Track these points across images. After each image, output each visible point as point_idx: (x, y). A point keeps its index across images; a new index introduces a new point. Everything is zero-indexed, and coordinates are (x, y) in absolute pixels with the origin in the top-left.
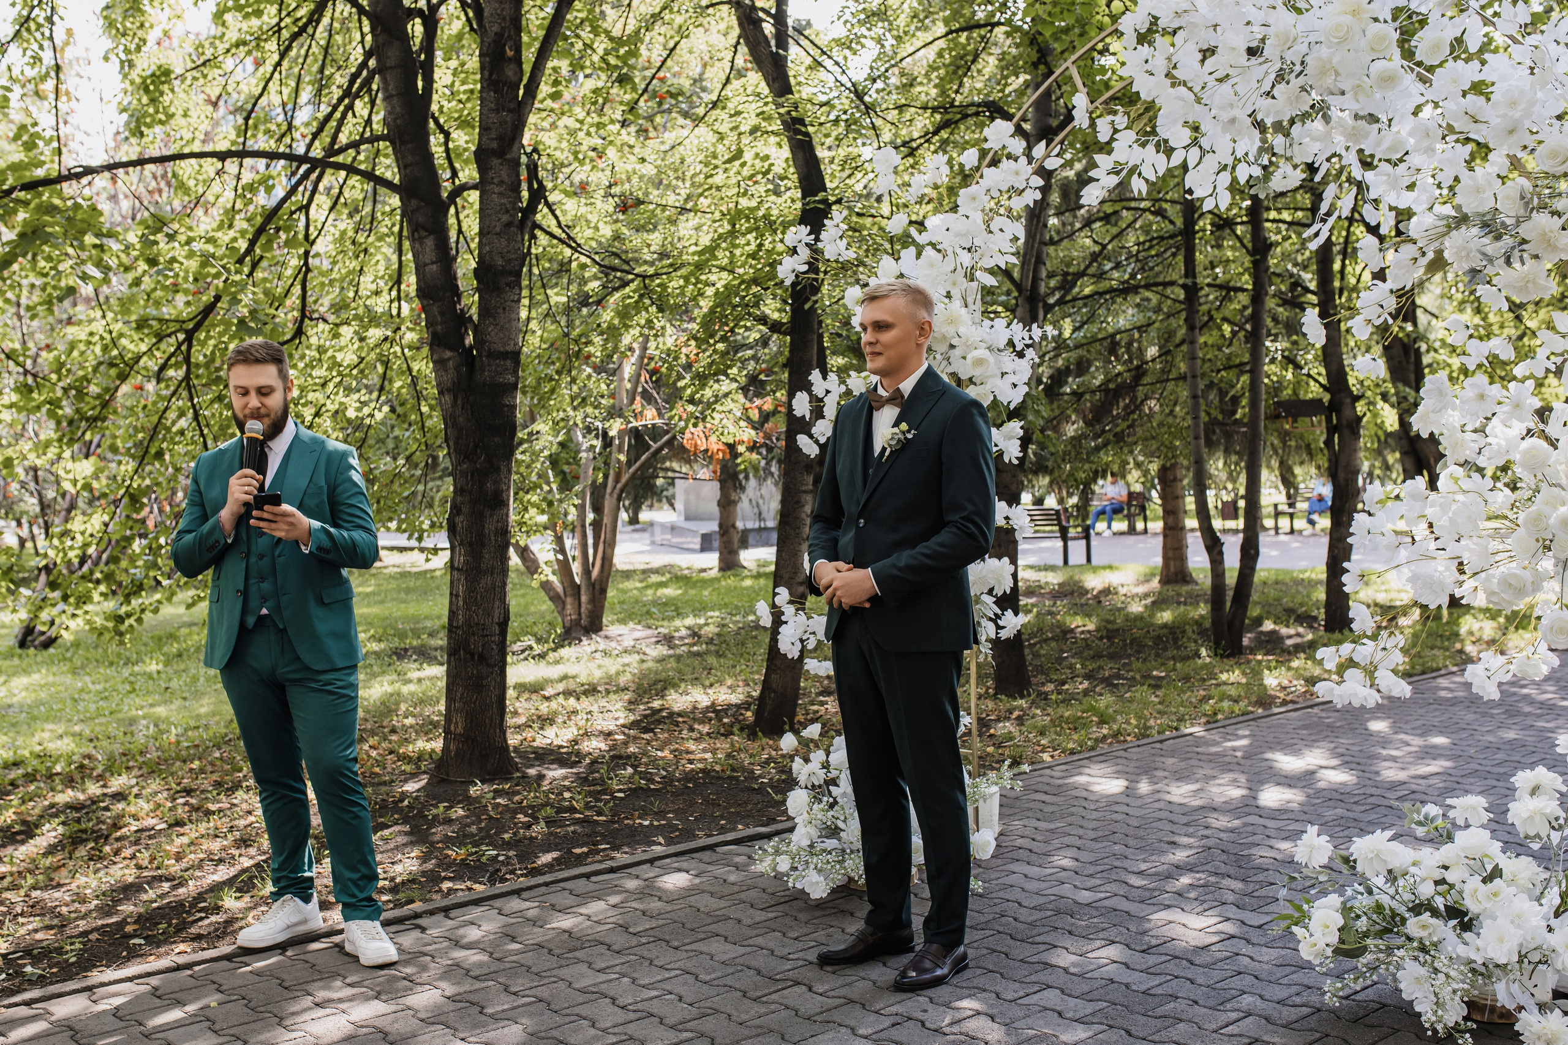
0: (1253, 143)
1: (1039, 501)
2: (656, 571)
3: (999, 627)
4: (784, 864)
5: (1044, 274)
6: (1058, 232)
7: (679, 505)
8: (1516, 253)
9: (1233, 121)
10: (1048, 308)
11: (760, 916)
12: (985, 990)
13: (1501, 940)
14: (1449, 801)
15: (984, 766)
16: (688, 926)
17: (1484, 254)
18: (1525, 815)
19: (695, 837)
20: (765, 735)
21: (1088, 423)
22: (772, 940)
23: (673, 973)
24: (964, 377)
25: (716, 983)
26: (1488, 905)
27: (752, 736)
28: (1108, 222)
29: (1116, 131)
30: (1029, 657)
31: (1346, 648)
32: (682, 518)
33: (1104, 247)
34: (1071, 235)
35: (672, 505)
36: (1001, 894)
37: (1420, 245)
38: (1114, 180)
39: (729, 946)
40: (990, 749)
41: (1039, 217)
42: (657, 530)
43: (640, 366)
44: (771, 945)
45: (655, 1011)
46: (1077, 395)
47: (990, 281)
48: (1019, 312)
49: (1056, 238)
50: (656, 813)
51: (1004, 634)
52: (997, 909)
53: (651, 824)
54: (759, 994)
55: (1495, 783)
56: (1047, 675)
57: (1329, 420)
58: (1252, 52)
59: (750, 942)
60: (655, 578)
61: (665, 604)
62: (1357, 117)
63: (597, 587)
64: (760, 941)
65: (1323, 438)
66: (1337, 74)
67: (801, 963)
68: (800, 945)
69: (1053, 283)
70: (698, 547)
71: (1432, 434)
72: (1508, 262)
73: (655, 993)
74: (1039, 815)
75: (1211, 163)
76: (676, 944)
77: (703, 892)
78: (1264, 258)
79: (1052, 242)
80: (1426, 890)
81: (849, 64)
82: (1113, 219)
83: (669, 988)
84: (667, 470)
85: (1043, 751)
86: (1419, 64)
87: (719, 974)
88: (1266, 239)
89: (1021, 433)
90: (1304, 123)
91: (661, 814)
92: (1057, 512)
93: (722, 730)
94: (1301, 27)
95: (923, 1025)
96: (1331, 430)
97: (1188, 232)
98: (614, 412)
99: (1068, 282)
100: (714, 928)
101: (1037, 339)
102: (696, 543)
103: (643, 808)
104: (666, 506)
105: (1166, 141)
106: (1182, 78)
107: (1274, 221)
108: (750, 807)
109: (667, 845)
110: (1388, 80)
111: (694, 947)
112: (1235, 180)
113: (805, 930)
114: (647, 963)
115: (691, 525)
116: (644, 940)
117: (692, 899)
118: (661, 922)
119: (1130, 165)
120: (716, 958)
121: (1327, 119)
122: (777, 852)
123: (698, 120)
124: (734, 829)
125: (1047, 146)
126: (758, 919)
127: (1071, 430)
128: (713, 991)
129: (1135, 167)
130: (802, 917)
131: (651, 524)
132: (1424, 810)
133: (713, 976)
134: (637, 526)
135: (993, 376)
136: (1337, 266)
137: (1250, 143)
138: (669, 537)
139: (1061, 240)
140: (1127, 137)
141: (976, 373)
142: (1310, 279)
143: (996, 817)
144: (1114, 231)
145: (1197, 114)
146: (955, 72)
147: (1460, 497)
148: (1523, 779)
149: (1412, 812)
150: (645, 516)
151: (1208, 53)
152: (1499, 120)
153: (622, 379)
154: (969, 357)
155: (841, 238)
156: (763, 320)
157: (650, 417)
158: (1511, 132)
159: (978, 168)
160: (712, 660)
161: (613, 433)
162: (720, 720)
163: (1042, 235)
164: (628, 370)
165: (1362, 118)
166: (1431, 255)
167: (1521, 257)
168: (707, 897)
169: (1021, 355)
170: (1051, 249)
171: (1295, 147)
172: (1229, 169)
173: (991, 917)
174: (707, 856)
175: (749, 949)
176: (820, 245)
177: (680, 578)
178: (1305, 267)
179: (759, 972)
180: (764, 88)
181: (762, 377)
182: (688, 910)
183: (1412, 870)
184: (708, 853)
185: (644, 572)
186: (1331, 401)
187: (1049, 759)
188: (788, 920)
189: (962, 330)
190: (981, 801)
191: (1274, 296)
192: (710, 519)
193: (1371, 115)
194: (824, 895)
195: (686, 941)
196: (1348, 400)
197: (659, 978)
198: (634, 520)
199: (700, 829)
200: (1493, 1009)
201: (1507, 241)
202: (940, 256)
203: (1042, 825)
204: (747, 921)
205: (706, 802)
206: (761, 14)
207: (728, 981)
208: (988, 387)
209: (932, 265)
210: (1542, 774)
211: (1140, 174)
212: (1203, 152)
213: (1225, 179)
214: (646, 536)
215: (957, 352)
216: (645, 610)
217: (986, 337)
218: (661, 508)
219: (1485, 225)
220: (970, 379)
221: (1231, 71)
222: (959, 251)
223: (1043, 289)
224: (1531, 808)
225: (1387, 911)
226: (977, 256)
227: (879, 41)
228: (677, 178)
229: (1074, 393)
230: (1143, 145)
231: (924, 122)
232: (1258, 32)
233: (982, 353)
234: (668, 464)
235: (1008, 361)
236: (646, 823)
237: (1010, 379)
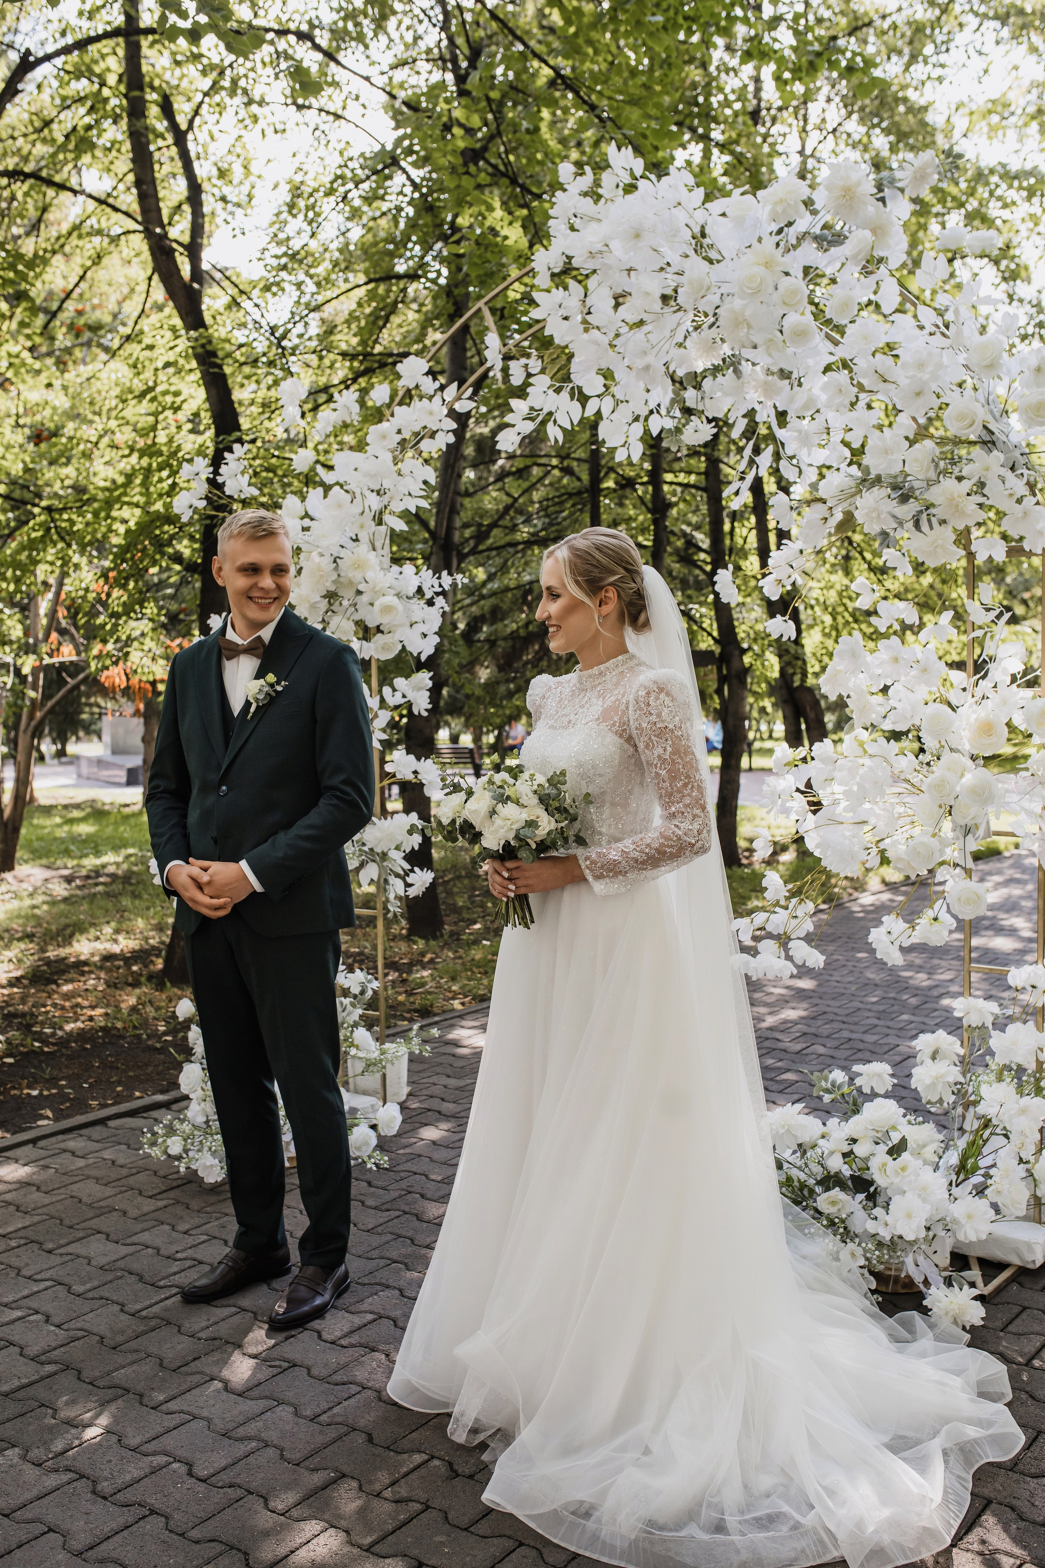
0: (666, 393)
1: (454, 739)
2: (77, 806)
3: (408, 885)
4: (175, 1146)
5: (458, 523)
6: (473, 485)
7: (106, 737)
8: (924, 517)
9: (647, 368)
10: (462, 557)
11: (149, 1205)
12: (388, 1287)
13: (909, 1216)
14: (856, 1068)
15: (395, 1016)
16: (67, 1222)
17: (894, 517)
18: (928, 1081)
19: (87, 1109)
20: (174, 985)
21: (501, 668)
22: (158, 1236)
23: (42, 1285)
24: (371, 624)
25: (90, 1295)
26: (896, 1180)
27: (160, 987)
28: (520, 477)
29: (529, 375)
30: (443, 895)
31: (760, 918)
32: (109, 752)
33: (516, 500)
34: (484, 488)
35: (100, 738)
36: (408, 1166)
37: (829, 504)
38: (528, 427)
39: (111, 1246)
40: (401, 998)
41: (453, 467)
42: (84, 764)
43: (56, 601)
44: (158, 1242)
45: (15, 1339)
46: (492, 642)
47: (400, 526)
48: (434, 559)
49: (471, 490)
50: (47, 1081)
51: (412, 892)
52: (404, 1184)
53: (41, 1094)
54: (138, 1307)
55: (876, 1022)
56: (460, 914)
57: (720, 670)
58: (665, 298)
59: (135, 1239)
60: (76, 814)
61: (84, 841)
62: (769, 373)
63: (10, 827)
64: (145, 1237)
65: (715, 686)
66: (749, 327)
67: (189, 1263)
68: (190, 1241)
69: (467, 533)
70: (124, 780)
71: (840, 696)
72: (917, 525)
73: (19, 1313)
74: (449, 1071)
75: (625, 413)
76: (50, 1246)
77: (88, 1177)
78: (664, 517)
79: (468, 494)
80: (836, 1164)
81: (270, 307)
82: (525, 475)
83: (35, 1305)
84: (91, 705)
85: (453, 998)
86: (828, 322)
87: (96, 1283)
88: (664, 499)
89: (430, 684)
90: (715, 377)
91: (52, 1081)
92: (471, 751)
93: (130, 979)
94: (714, 278)
95: (320, 1337)
96: (722, 680)
97: (594, 490)
98: (28, 649)
99: (481, 535)
100: (95, 1223)
101: (447, 587)
102: (122, 776)
103: (33, 1075)
104: (95, 739)
105: (580, 389)
106: (595, 324)
107: (671, 483)
108: (150, 1069)
109: (56, 1119)
110: (801, 335)
111: (69, 1249)
112: (647, 432)
113: (197, 1221)
114: (13, 1274)
115: (118, 759)
116: (13, 1243)
117: (74, 1187)
118: (36, 1219)
119: (545, 411)
120: (94, 1262)
121: (737, 373)
122: (171, 1131)
123: (113, 353)
124: (131, 1098)
125: (459, 388)
126: (146, 1209)
127: (484, 674)
128: (87, 1306)
129: (550, 414)
130: (195, 1204)
131: (76, 758)
132: (832, 1076)
133: (88, 1286)
134: (64, 759)
135: (401, 625)
136: (727, 527)
137: (663, 394)
138: (95, 770)
139: (475, 492)
140: (542, 383)
141: (384, 620)
142: (702, 539)
143: (405, 1079)
144: (526, 485)
145: (610, 360)
146: (374, 323)
147: (867, 761)
148: (924, 1042)
149: (820, 1080)
150: (72, 748)
151: (618, 300)
152: (908, 381)
153: (37, 615)
154: (377, 604)
155: (243, 473)
156: (178, 558)
157: (68, 654)
158: (918, 394)
159: (389, 406)
160: (126, 902)
161: (26, 670)
162: (129, 969)
163: (456, 484)
164: (44, 605)
165: (773, 374)
166: (839, 516)
167: (929, 521)
168: (91, 1184)
169: (430, 603)
170: (467, 501)
171: (707, 400)
172: (642, 419)
173: (396, 1194)
174: (97, 1132)
175: (132, 1249)
176: (220, 480)
177: (97, 813)
178: (698, 527)
179: (141, 1278)
180: (177, 322)
181: (182, 616)
182: (68, 1202)
183: (821, 1142)
184: (98, 1128)
185: (66, 807)
186: (721, 654)
187: (460, 1007)
188: (179, 1210)
189: (369, 575)
190: (389, 1066)
191: (671, 554)
192: (135, 753)
193: (782, 370)
194: (219, 1179)
195: (63, 1242)
196: (737, 652)
197: (26, 1292)
198: (61, 754)
199: (94, 1099)
200: (897, 1279)
201: (913, 507)
202: (348, 497)
203: (452, 1082)
204: (133, 1212)
205: (104, 1065)
206: (175, 245)
207: (105, 1292)
208: (397, 636)
209: (340, 506)
210: (941, 1038)
211: (555, 422)
212: (618, 403)
213: (637, 430)
214: (71, 769)
215: (364, 598)
216: (63, 847)
217: (395, 583)
218: (90, 741)
219: (895, 487)
220: (378, 627)
221: (645, 317)
222: (368, 493)
223: (457, 537)
224: (934, 1074)
225: (796, 1184)
226: (386, 499)
227: (299, 285)
228: (95, 413)
229: (487, 640)
230: (558, 391)
231: (342, 370)
232: (671, 281)
233: (390, 599)
234: (92, 700)
235: (418, 608)
236: (35, 1093)
237: (420, 628)
